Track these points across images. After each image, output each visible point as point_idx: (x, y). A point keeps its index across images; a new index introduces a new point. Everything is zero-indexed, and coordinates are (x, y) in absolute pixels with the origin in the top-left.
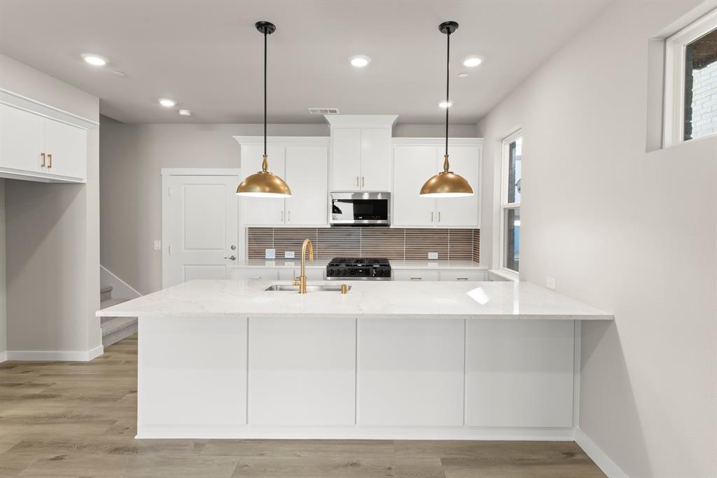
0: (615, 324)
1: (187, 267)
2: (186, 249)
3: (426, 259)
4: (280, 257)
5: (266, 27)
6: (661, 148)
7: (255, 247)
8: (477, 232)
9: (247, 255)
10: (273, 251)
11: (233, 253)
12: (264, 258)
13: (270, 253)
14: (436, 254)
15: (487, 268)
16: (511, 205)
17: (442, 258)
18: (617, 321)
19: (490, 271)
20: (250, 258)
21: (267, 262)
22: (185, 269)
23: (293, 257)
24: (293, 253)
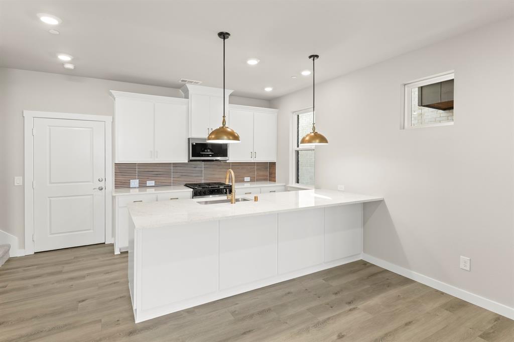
0: (384, 202)
1: (51, 199)
2: (51, 183)
3: (243, 181)
4: (142, 185)
5: (224, 35)
6: (404, 128)
7: (121, 178)
8: (274, 164)
9: (114, 185)
10: (137, 181)
11: (102, 184)
12: (129, 187)
13: (135, 183)
14: (249, 178)
15: (284, 184)
16: (298, 149)
17: (252, 180)
18: (386, 200)
19: (288, 186)
20: (116, 187)
21: (131, 190)
22: (50, 201)
23: (154, 185)
24: (153, 182)
